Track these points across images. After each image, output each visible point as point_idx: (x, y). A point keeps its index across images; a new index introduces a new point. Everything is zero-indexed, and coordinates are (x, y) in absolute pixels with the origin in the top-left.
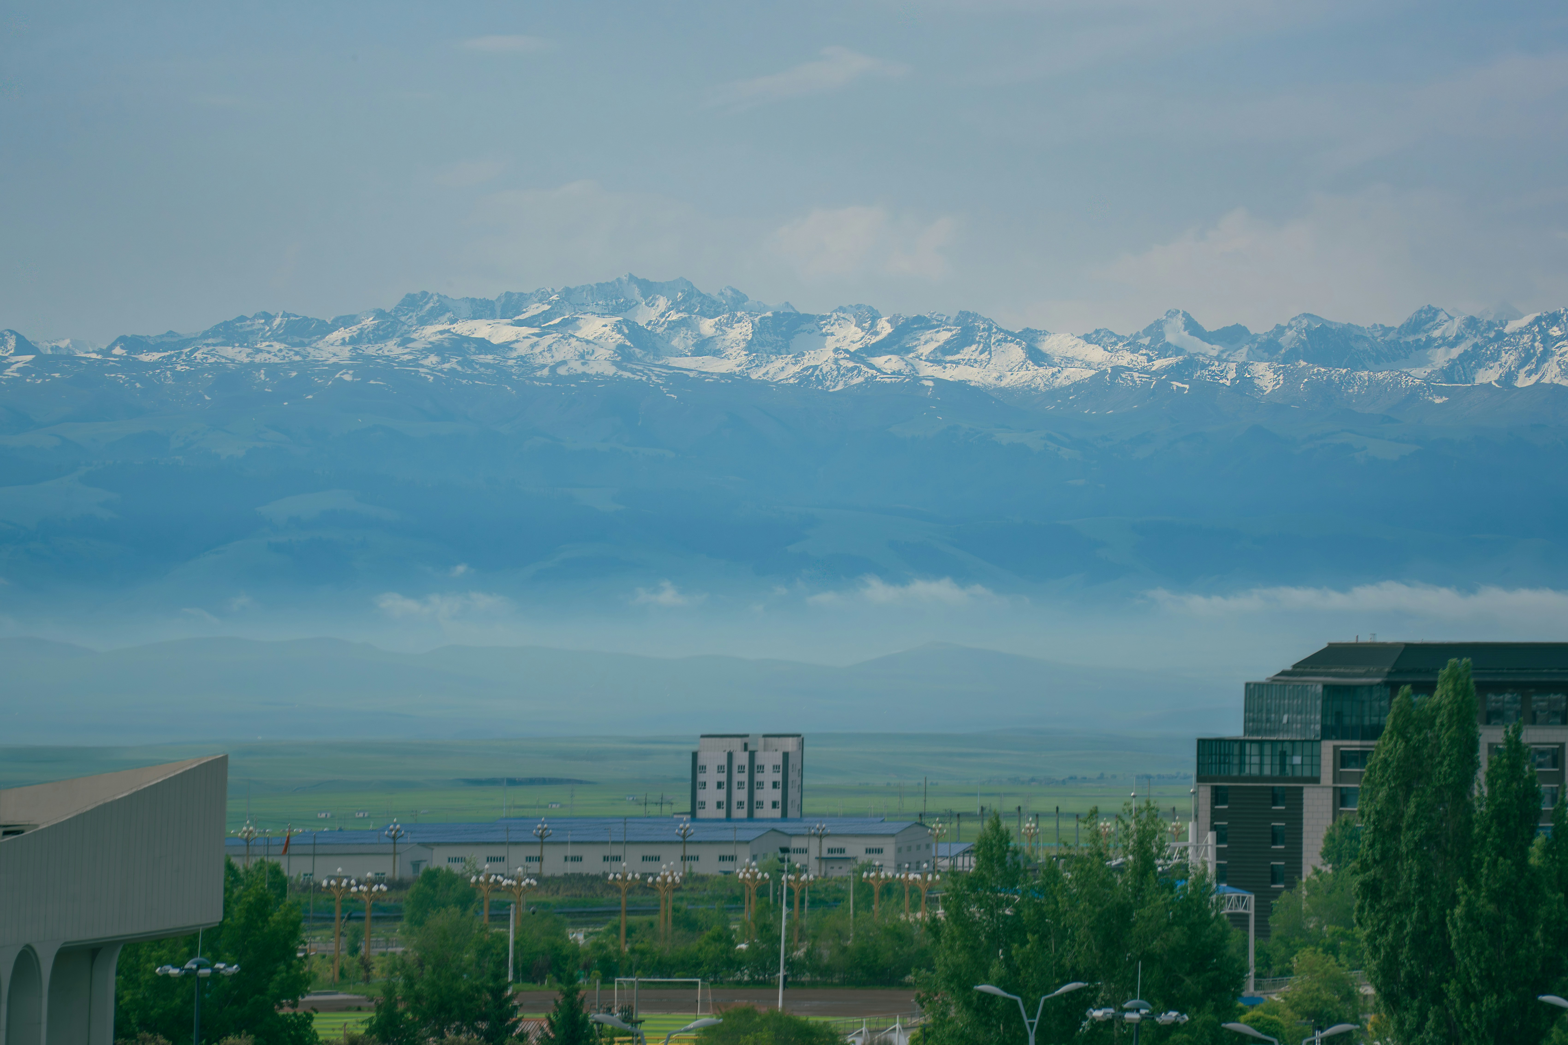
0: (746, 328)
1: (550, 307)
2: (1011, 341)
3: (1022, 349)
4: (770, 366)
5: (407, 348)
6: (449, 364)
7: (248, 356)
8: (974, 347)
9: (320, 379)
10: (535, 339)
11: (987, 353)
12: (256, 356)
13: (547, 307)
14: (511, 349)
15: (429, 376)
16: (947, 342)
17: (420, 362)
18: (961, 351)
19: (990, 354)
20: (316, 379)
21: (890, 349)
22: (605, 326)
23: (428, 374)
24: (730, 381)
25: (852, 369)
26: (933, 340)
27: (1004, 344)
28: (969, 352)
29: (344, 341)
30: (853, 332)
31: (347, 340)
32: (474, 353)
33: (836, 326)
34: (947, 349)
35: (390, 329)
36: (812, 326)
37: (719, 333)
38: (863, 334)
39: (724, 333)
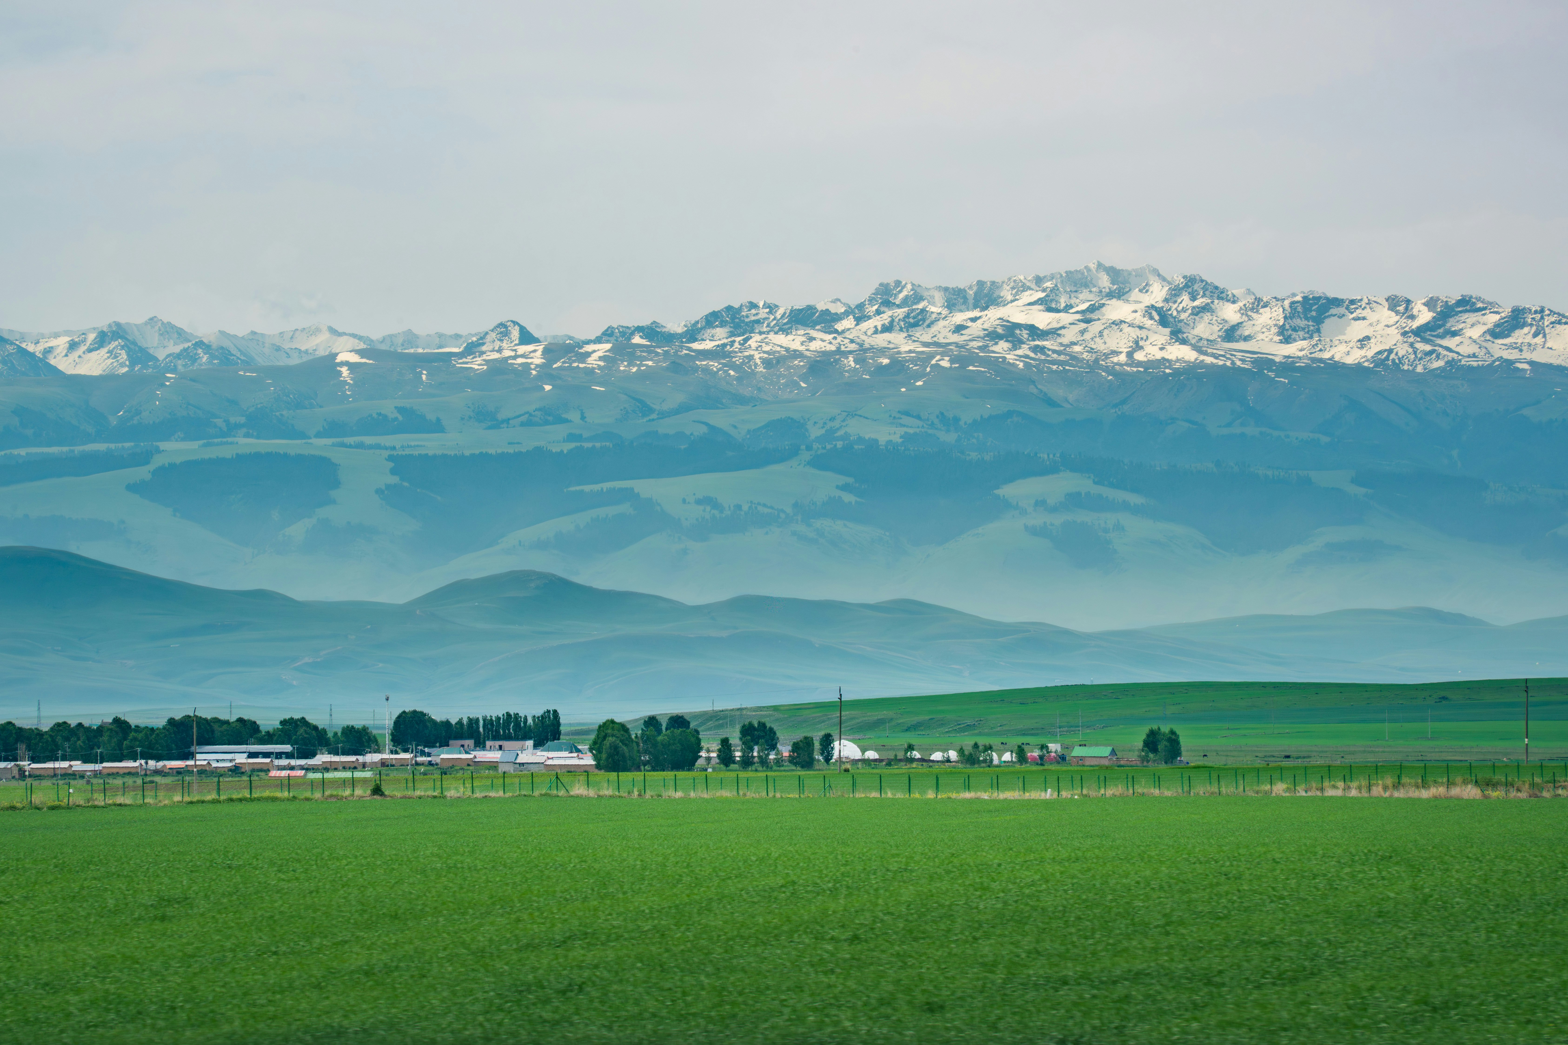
0: (1276, 314)
1: (1044, 294)
2: (1565, 324)
4: (1334, 349)
5: (962, 334)
7: (802, 344)
8: (1526, 330)
10: (1082, 326)
11: (1541, 336)
12: (811, 344)
13: (1041, 295)
14: (1059, 335)
15: (1020, 363)
16: (1497, 325)
17: (991, 349)
18: (1514, 335)
19: (1545, 336)
20: (911, 366)
21: (1439, 333)
22: (1134, 312)
23: (1016, 360)
24: (1321, 364)
25: (1430, 353)
26: (1480, 323)
27: (1558, 326)
28: (1522, 336)
29: (877, 329)
30: (1386, 315)
31: (879, 328)
32: (1028, 340)
33: (1368, 310)
34: (1498, 332)
35: (920, 317)
36: (1342, 310)
37: (1245, 318)
38: (1398, 317)
39: (1250, 318)
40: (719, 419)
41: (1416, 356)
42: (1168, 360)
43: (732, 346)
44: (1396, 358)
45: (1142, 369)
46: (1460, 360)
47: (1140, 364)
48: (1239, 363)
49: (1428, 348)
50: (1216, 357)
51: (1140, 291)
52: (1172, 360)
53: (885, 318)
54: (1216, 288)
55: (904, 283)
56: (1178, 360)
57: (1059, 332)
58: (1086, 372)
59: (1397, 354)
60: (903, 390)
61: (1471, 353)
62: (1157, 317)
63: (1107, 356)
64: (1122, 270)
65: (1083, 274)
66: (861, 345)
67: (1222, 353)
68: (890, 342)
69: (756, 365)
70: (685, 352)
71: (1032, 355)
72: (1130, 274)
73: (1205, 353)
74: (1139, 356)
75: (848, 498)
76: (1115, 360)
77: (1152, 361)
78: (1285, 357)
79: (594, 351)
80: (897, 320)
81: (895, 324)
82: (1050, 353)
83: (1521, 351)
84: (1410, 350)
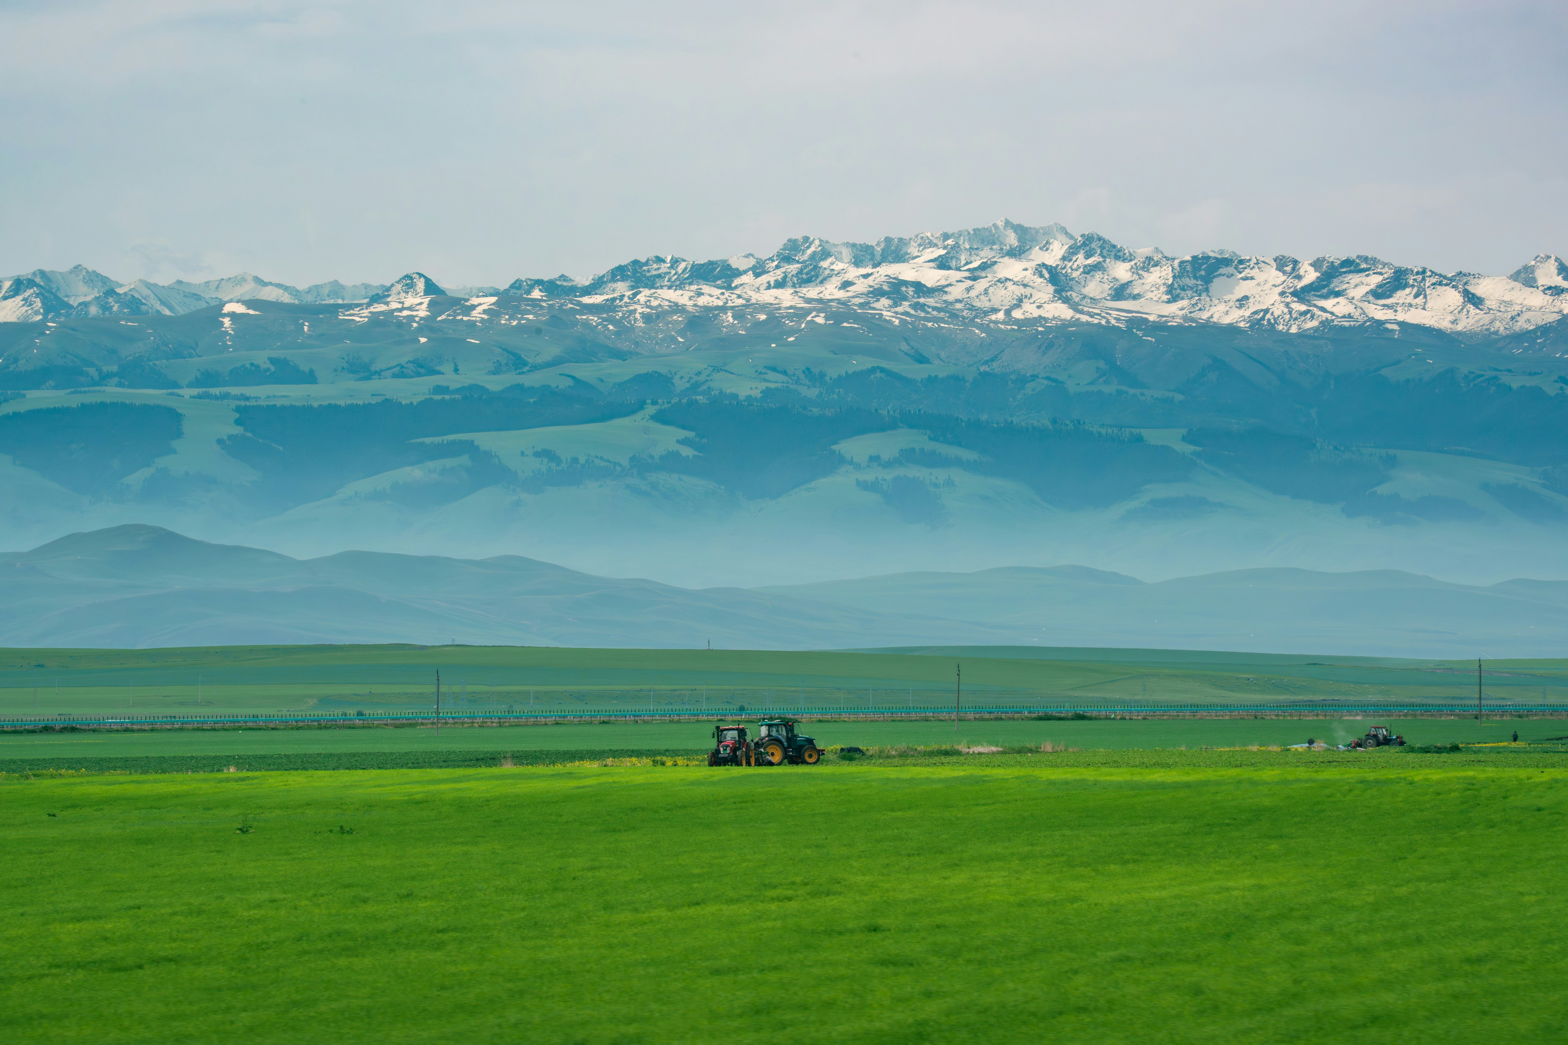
0: (1166, 272)
1: (945, 251)
2: (1446, 285)
3: (1459, 292)
4: (1213, 309)
5: (848, 291)
6: (902, 307)
7: (690, 299)
8: (1408, 290)
9: (791, 322)
10: (970, 283)
11: (1422, 296)
12: (699, 299)
13: (942, 252)
14: (946, 292)
15: (894, 319)
16: (1379, 286)
17: (872, 305)
18: (1394, 295)
20: (787, 322)
21: (1319, 293)
22: (1026, 269)
23: (893, 317)
24: (1194, 325)
25: (1305, 313)
26: (1363, 284)
27: (1439, 288)
28: (1403, 296)
29: (770, 285)
30: (1274, 276)
31: (772, 284)
32: (913, 297)
33: (1256, 270)
34: (1379, 293)
35: (813, 273)
36: (1230, 270)
37: (1136, 277)
38: (1285, 278)
39: (1141, 277)
40: (585, 372)
41: (1291, 317)
42: (1044, 319)
43: (621, 300)
44: (1271, 317)
45: (1016, 328)
46: (1333, 321)
47: (1017, 322)
48: (1113, 322)
49: (1303, 308)
50: (1092, 315)
51: (1041, 249)
52: (1048, 318)
53: (779, 274)
54: (1114, 246)
55: (812, 239)
56: (1054, 318)
57: (946, 289)
58: (960, 330)
59: (1272, 314)
60: (773, 345)
61: (1347, 313)
62: (1047, 276)
63: (986, 313)
64: (1030, 228)
65: (991, 231)
66: (748, 300)
67: (1098, 311)
68: (776, 298)
69: (636, 320)
70: (570, 306)
71: (912, 312)
72: (1037, 232)
73: (1081, 312)
74: (1017, 314)
75: (687, 452)
76: (993, 317)
77: (1029, 319)
78: (1160, 316)
79: (480, 304)
80: (790, 276)
81: (788, 279)
82: (930, 310)
83: (1396, 311)
84: (1286, 310)
